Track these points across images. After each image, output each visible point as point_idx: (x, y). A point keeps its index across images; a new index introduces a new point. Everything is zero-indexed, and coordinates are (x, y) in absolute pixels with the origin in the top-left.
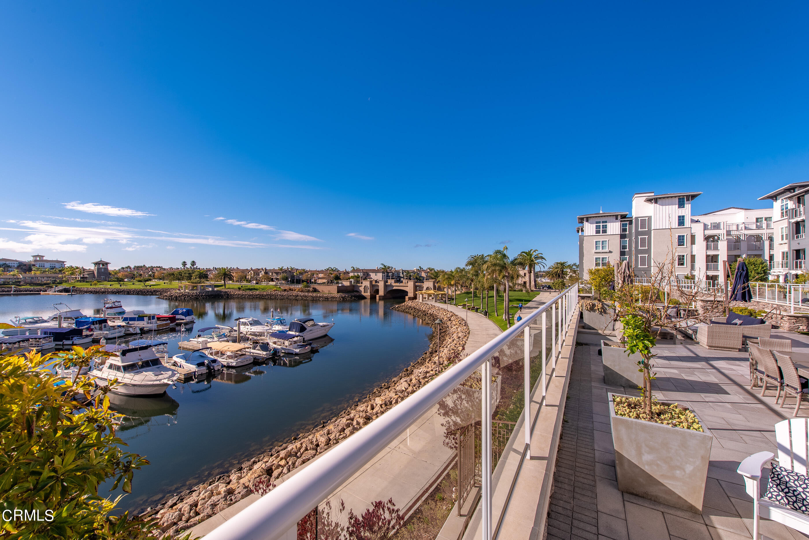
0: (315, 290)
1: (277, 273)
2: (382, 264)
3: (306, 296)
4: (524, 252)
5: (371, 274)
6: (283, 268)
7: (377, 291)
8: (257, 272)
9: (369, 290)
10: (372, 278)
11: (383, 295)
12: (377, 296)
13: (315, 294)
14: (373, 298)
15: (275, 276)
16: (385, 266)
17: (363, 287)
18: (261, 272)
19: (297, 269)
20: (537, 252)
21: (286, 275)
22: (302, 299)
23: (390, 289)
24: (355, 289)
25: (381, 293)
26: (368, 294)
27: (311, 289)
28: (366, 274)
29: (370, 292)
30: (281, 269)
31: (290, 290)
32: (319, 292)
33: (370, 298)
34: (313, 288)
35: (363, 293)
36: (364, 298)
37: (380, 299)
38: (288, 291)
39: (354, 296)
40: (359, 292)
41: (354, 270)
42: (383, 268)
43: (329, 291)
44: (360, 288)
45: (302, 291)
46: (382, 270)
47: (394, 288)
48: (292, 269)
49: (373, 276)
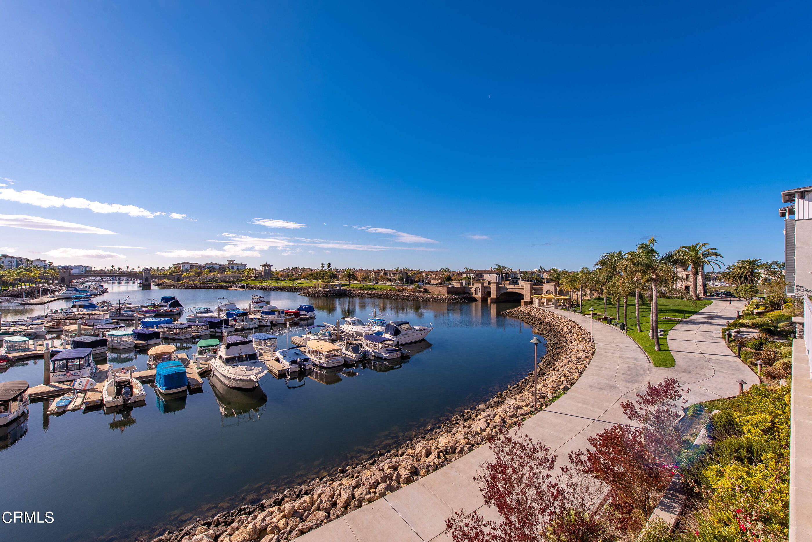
0: (426, 291)
1: (394, 274)
2: (497, 265)
3: (417, 297)
4: (685, 247)
5: (484, 275)
6: (399, 269)
7: (489, 294)
8: (377, 272)
9: (480, 292)
10: (485, 280)
11: (496, 298)
12: (489, 298)
13: (425, 295)
14: (484, 300)
15: (392, 277)
16: (499, 267)
17: (474, 289)
18: (381, 273)
19: (412, 270)
20: (707, 247)
21: (401, 275)
22: (414, 300)
23: (503, 291)
24: (466, 291)
25: (494, 295)
26: (479, 297)
27: (422, 290)
28: (479, 275)
29: (482, 295)
30: (397, 270)
31: (403, 290)
32: (430, 293)
33: (482, 301)
34: (424, 289)
35: (474, 295)
36: (475, 300)
37: (492, 302)
38: (401, 291)
39: (465, 298)
40: (470, 293)
41: (468, 271)
42: (497, 269)
43: (439, 292)
44: (471, 290)
45: (414, 292)
46: (497, 271)
47: (508, 290)
48: (407, 270)
49: (486, 276)
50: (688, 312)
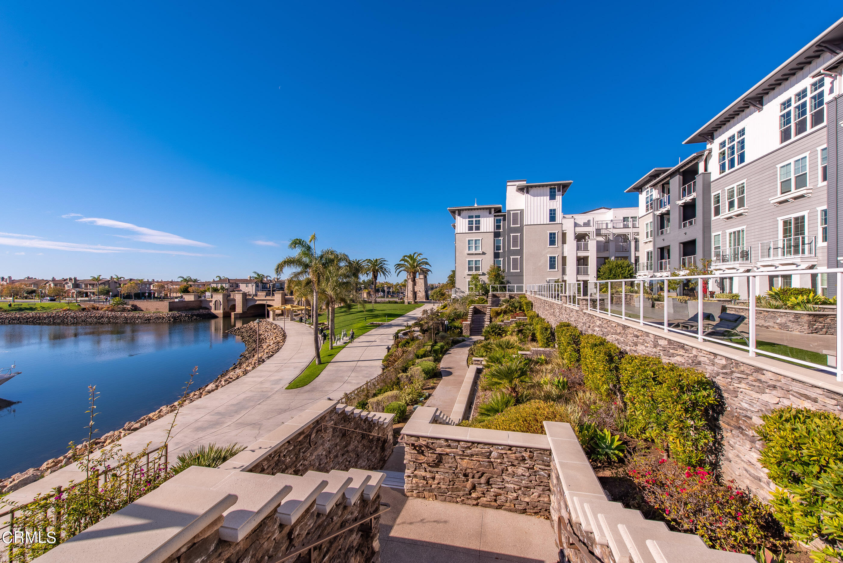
0: (135, 308)
1: (93, 285)
2: (255, 272)
3: (116, 318)
4: (406, 256)
5: (240, 284)
6: (101, 278)
7: (233, 308)
8: (59, 284)
9: (222, 306)
10: (241, 290)
11: (241, 312)
12: (233, 313)
13: (132, 314)
14: (227, 316)
15: (90, 289)
16: (258, 275)
17: (213, 302)
18: (67, 283)
19: (131, 280)
20: (422, 257)
21: (107, 287)
22: (109, 322)
23: (251, 304)
24: (203, 306)
25: (239, 309)
26: (219, 312)
27: (129, 307)
28: (234, 285)
29: (224, 309)
31: (94, 309)
32: (142, 310)
33: (223, 317)
34: (133, 306)
35: (213, 311)
36: (215, 317)
37: (236, 318)
38: (89, 311)
39: (197, 315)
40: (209, 309)
41: (221, 281)
42: (256, 278)
43: (157, 309)
44: (210, 304)
45: (112, 310)
46: (256, 280)
47: (258, 303)
48: (118, 278)
49: (243, 287)
50: (390, 315)
